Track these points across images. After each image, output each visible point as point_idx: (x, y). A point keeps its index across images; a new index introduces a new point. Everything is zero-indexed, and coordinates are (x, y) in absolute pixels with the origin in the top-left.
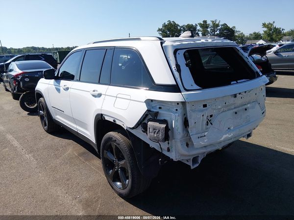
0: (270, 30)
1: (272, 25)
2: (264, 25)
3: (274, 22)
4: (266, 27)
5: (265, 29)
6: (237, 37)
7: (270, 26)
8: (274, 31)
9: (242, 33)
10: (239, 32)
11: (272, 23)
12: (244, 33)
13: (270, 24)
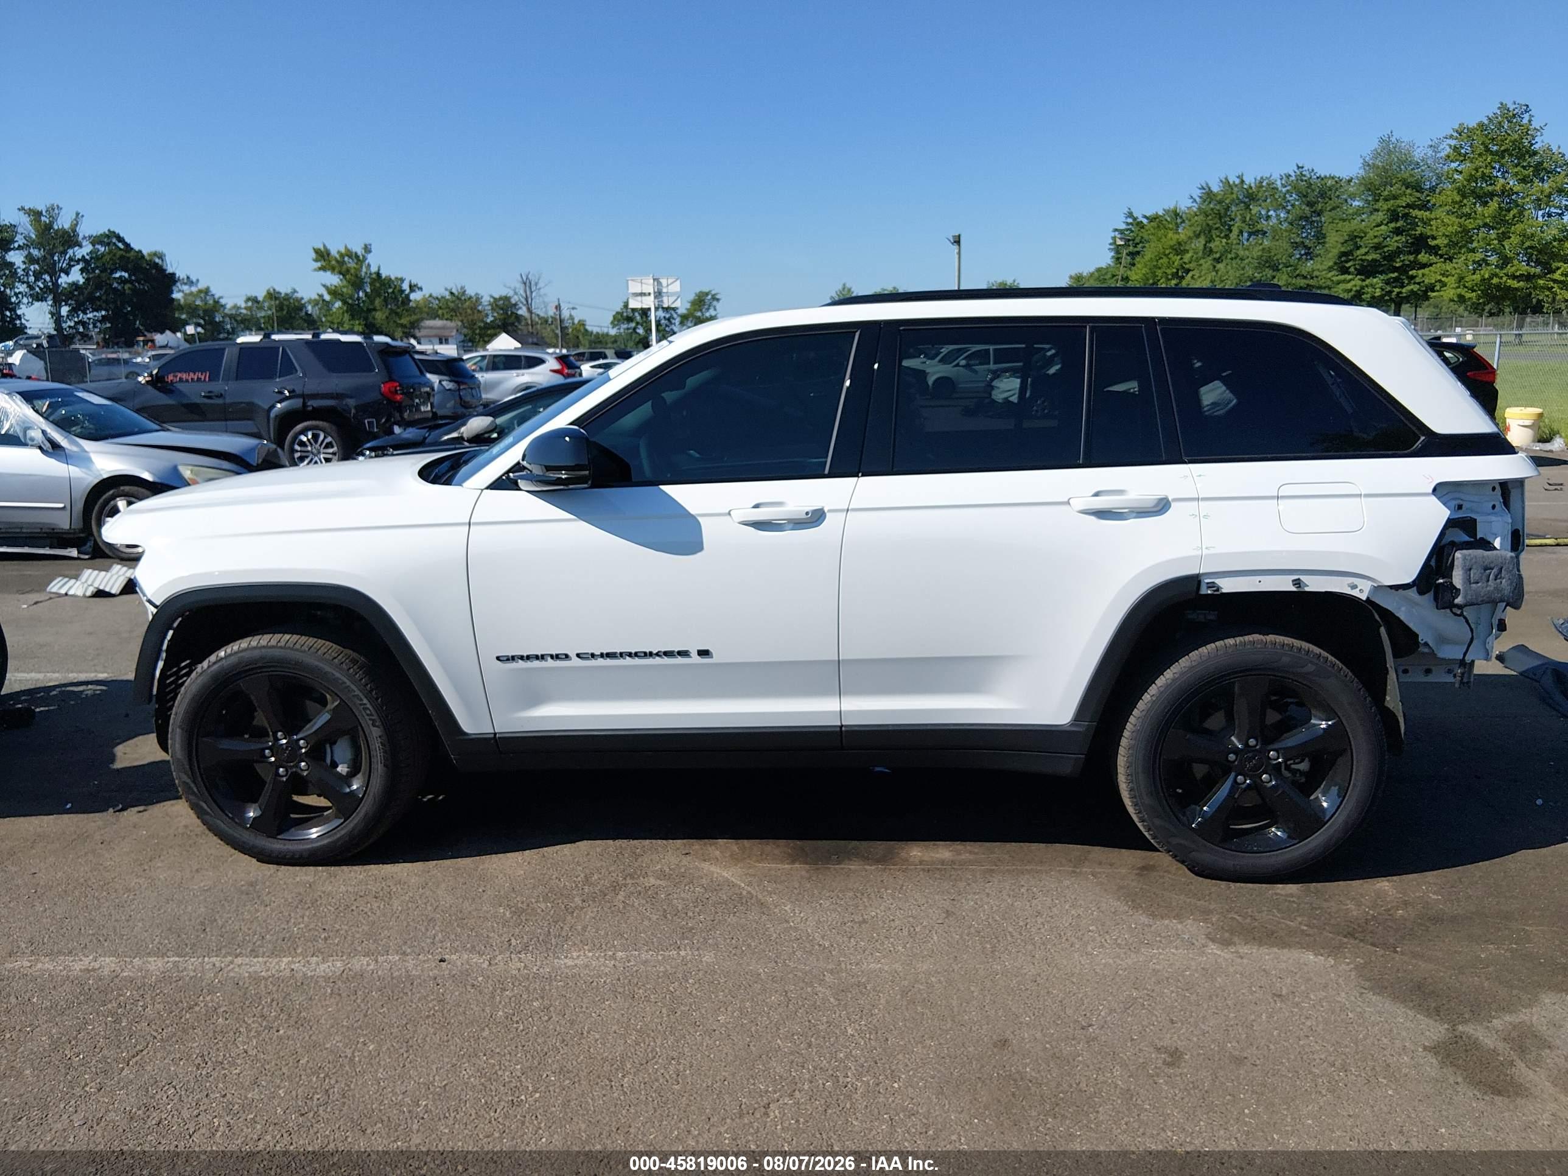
0: (357, 283)
1: (359, 260)
2: (322, 255)
3: (367, 249)
4: (333, 269)
5: (333, 279)
6: (181, 308)
7: (351, 264)
8: (376, 292)
9: (207, 291)
10: (189, 282)
11: (360, 251)
12: (217, 292)
13: (350, 254)
